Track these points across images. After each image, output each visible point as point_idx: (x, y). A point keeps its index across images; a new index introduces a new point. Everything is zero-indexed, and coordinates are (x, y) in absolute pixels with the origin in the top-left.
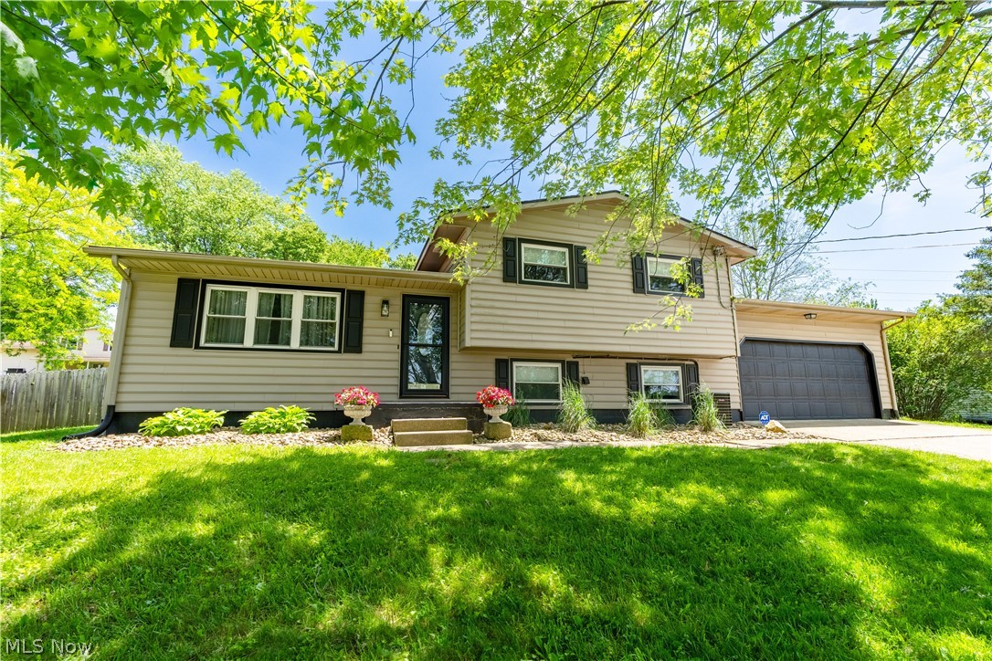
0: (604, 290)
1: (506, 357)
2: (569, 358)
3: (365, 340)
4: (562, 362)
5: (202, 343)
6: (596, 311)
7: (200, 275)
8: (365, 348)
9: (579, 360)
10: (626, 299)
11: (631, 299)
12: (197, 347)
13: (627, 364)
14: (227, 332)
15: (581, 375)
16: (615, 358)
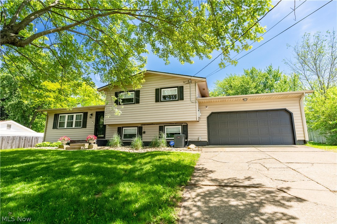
0: (145, 103)
1: (120, 127)
2: (140, 126)
3: (87, 124)
4: (137, 127)
5: (58, 128)
6: (142, 110)
7: (58, 113)
8: (87, 126)
9: (143, 126)
10: (152, 105)
11: (154, 105)
12: (57, 129)
13: (159, 126)
14: (62, 125)
15: (143, 131)
16: (155, 124)
